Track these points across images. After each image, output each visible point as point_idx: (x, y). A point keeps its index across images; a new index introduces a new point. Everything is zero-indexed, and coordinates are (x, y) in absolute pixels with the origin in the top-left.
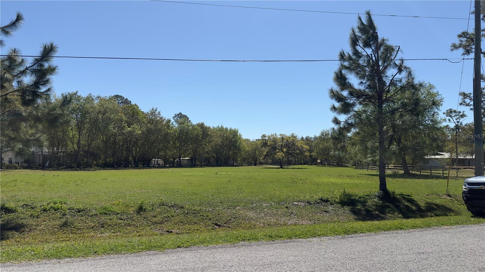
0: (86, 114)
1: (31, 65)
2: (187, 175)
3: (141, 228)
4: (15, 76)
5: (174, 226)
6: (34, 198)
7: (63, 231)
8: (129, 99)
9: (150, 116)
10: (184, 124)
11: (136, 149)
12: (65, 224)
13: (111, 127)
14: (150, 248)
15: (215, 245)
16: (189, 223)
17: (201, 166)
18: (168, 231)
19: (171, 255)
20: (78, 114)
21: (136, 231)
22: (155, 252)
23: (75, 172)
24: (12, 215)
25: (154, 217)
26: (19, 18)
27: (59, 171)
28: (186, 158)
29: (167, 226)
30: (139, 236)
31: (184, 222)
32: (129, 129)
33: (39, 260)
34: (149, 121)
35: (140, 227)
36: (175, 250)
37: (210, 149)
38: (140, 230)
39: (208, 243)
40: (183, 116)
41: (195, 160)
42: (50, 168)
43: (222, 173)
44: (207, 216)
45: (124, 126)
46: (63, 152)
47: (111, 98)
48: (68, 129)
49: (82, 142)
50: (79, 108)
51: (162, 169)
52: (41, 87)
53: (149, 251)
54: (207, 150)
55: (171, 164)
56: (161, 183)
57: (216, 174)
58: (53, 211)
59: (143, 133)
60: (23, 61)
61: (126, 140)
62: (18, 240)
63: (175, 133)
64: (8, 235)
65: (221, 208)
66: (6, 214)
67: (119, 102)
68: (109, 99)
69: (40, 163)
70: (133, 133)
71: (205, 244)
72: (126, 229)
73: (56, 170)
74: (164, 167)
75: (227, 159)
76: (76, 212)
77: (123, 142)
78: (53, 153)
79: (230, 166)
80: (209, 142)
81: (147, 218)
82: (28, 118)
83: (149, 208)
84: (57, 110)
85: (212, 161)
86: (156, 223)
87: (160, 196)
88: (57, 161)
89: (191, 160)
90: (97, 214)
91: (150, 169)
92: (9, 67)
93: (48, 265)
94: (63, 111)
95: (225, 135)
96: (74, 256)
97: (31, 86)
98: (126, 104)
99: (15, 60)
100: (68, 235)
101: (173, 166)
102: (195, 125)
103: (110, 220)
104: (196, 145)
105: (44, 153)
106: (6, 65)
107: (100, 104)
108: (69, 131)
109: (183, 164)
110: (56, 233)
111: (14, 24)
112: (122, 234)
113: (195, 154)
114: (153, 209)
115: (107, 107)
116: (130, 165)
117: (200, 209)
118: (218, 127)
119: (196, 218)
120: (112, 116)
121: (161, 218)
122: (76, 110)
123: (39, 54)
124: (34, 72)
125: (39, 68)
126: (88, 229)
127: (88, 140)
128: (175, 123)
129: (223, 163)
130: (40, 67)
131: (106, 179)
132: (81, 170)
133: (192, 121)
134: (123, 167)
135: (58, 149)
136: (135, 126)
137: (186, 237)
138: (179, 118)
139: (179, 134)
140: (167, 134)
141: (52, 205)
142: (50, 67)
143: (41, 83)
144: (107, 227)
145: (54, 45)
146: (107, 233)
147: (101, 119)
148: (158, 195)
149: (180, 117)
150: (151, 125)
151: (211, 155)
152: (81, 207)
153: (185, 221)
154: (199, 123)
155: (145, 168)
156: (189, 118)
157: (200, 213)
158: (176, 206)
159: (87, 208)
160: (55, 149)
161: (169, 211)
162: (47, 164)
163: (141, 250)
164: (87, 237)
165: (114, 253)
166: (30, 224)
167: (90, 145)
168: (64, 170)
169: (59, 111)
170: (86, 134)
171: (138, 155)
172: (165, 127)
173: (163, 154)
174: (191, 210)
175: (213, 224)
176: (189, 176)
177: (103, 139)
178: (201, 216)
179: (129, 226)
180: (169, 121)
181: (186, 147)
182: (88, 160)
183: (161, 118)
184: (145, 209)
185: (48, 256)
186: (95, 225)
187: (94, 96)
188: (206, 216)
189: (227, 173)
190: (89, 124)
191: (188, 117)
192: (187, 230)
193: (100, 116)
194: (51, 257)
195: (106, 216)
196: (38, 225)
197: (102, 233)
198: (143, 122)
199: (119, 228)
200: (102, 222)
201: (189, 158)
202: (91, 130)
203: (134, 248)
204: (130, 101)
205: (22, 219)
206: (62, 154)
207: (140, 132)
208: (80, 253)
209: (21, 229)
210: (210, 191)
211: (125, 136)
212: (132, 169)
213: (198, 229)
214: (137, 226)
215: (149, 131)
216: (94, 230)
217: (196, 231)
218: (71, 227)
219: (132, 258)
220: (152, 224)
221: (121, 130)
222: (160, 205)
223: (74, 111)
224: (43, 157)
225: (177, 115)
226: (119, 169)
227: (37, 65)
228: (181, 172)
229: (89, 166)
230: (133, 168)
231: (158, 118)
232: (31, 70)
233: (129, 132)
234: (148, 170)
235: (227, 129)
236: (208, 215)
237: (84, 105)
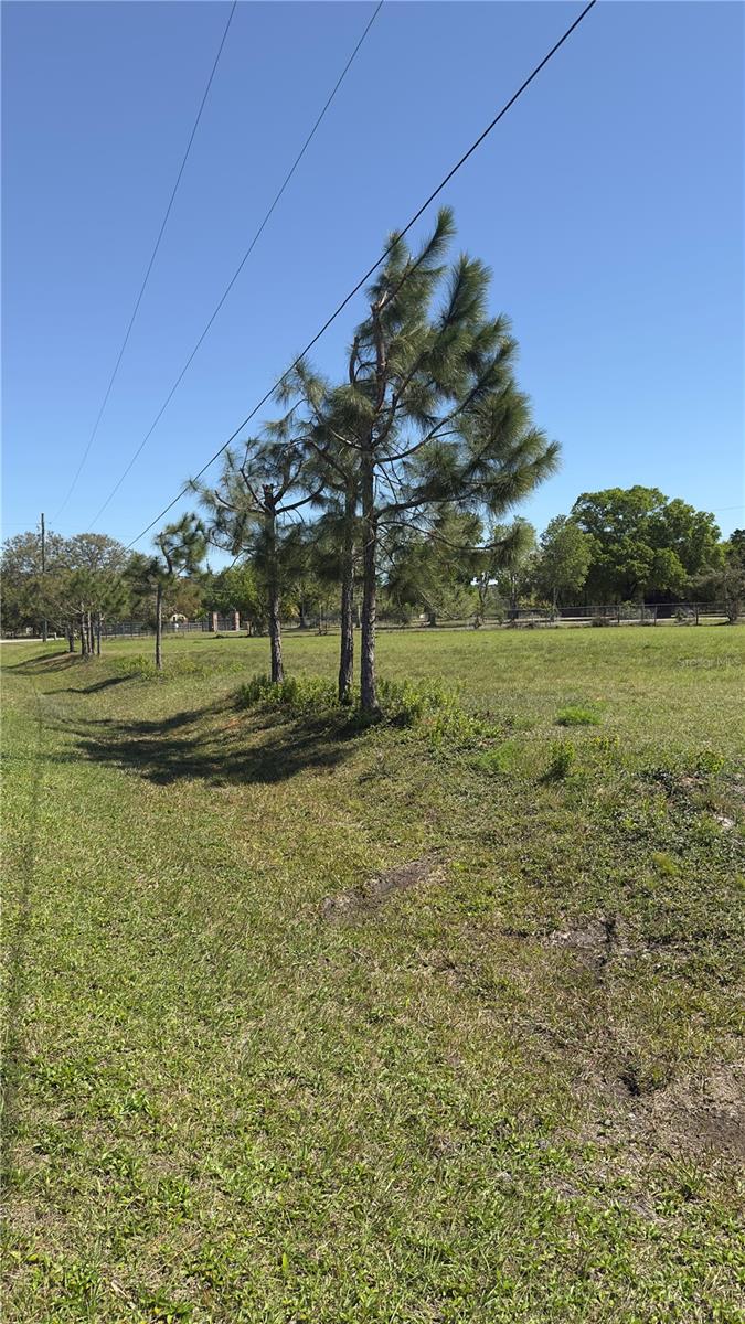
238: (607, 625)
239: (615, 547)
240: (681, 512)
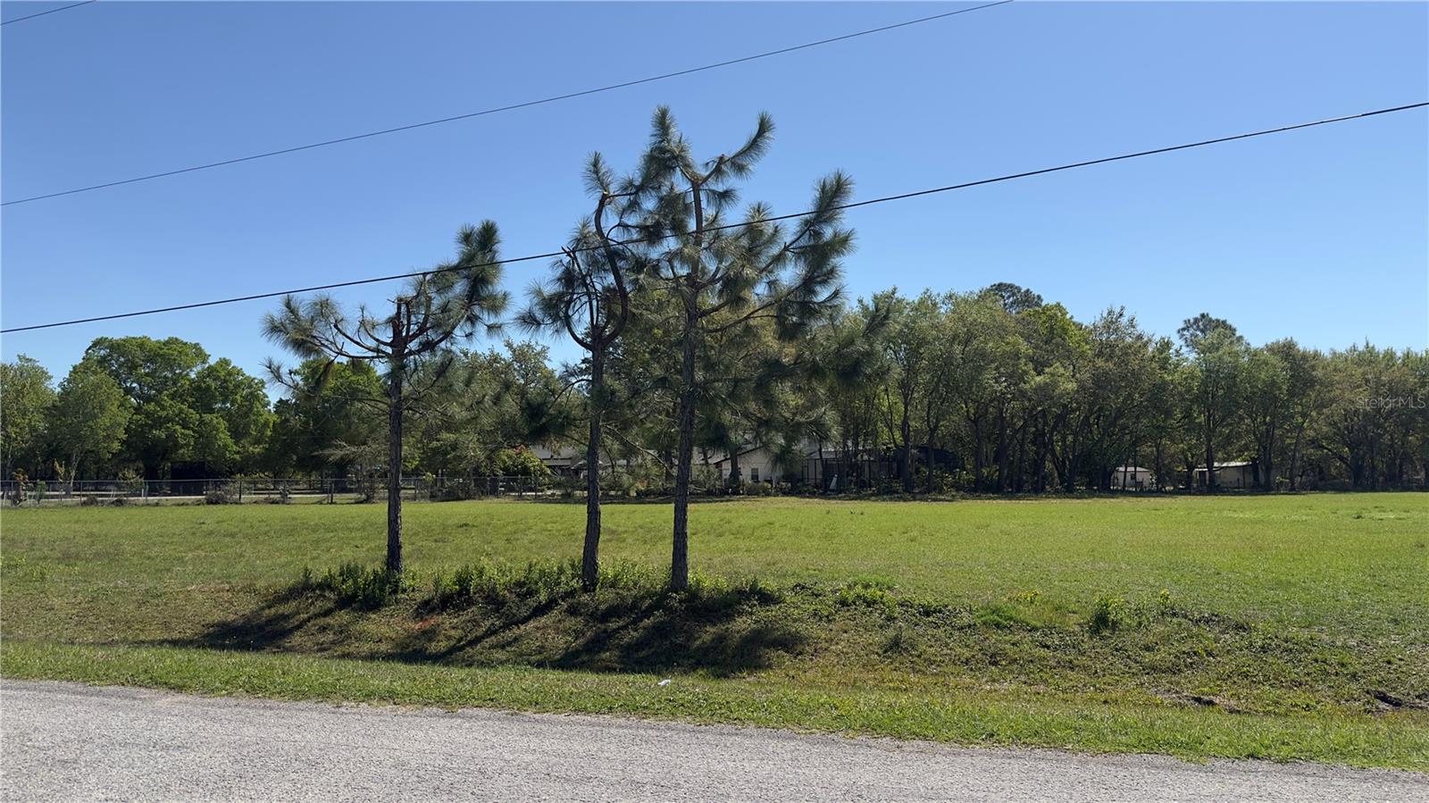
0: (919, 346)
1: (796, 237)
2: (1244, 522)
3: (1106, 679)
4: (762, 271)
5: (1218, 685)
6: (815, 570)
7: (892, 663)
8: (1035, 292)
9: (1101, 334)
10: (1218, 349)
11: (1064, 439)
12: (895, 645)
13: (988, 377)
14: (1152, 745)
15: (1395, 771)
16: (1276, 680)
17: (1293, 490)
18: (1198, 700)
19: (1230, 779)
20: (901, 347)
21: (1094, 686)
22: (1172, 760)
23: (902, 503)
24: (774, 611)
25: (1148, 649)
26: (764, 127)
27: (863, 501)
28: (1233, 464)
29: (1192, 683)
30: (1105, 702)
31: (1255, 676)
32: (1038, 379)
33: (851, 733)
34: (1100, 351)
35: (1104, 675)
36: (1242, 764)
37: (1325, 429)
38: (1105, 683)
39: (1365, 760)
40: (1214, 324)
41: (1268, 469)
42: (840, 493)
43: (1384, 516)
44: (1343, 665)
45: (1025, 372)
46: (869, 452)
47: (985, 295)
48: (878, 391)
49: (912, 423)
50: (901, 331)
51: (1152, 499)
52: (818, 288)
53: (1153, 756)
54: (1312, 433)
55: (1180, 483)
56: (1156, 542)
57: (1358, 518)
58: (863, 608)
59: (1082, 387)
60: (776, 230)
61: (1031, 412)
62: (792, 673)
63: (1189, 381)
64: (769, 659)
65: (1395, 640)
66: (760, 605)
67: (1005, 304)
68: (980, 297)
69: (818, 481)
70: (1054, 391)
71: (1356, 763)
72: (1064, 678)
73: (856, 499)
74: (1158, 492)
75: (1398, 462)
76: (920, 614)
77: (1024, 419)
78: (846, 453)
79: (1413, 491)
80: (1320, 406)
81: (1126, 651)
82: (794, 369)
83: (1128, 621)
84: (858, 342)
85: (1333, 471)
86: (1154, 669)
87: (1157, 584)
88: (854, 474)
89: (1253, 468)
90: (975, 625)
91: (1112, 498)
92: (750, 250)
93: (874, 751)
94: (871, 345)
95: (1383, 378)
96: (935, 738)
97: (797, 288)
98: (1028, 306)
99: (761, 231)
100: (906, 676)
101: (1187, 491)
102: (1262, 350)
103: (1013, 644)
104: (1268, 418)
105: (824, 456)
106: (744, 247)
107: (956, 316)
108: (879, 395)
109: (1223, 482)
110: (876, 667)
111: (754, 145)
112: (1051, 689)
113: (1265, 448)
114: (1140, 624)
115: (975, 320)
116: (1047, 487)
117: (1311, 639)
118: (1354, 349)
119: (1298, 667)
120: (991, 345)
121: (1170, 654)
122: (895, 337)
123: (812, 208)
124: (802, 253)
125: (812, 243)
126: (955, 665)
127: (929, 418)
128: (1188, 349)
129: (1381, 479)
130: (814, 239)
131: (988, 526)
132: (915, 500)
133: (1247, 338)
134: (1029, 491)
135: (856, 444)
136: (1057, 367)
137: (1274, 727)
138: (1198, 333)
139: (1204, 383)
140: (1163, 386)
141: (859, 589)
142: (836, 235)
143: (819, 279)
144: (1005, 666)
145: (844, 177)
146: (1008, 680)
147: (961, 355)
148: (1152, 581)
149: (1201, 327)
150: (1107, 361)
151: (1330, 450)
152: (929, 599)
153: (1256, 673)
154: (1274, 340)
155: (1098, 497)
156: (1235, 330)
157: (1311, 650)
158: (1218, 622)
159: (946, 606)
160: (850, 443)
161: (1197, 637)
162: (833, 484)
163: (1124, 749)
164: (956, 686)
165: (1045, 745)
166: (814, 636)
167: (933, 430)
168: (873, 498)
169: (861, 346)
170: (921, 402)
171: (1071, 457)
172: (1154, 365)
173: (1152, 452)
174: (1276, 637)
175: (1368, 692)
176: (1254, 522)
177: (968, 411)
178: (1316, 661)
179: (1072, 669)
180: (1166, 345)
181: (1231, 425)
182: (931, 472)
183: (1140, 337)
184: (1114, 623)
185: (872, 728)
186: (973, 656)
187: (939, 295)
188: (1339, 663)
189: (1404, 515)
190: (928, 373)
191: (1234, 326)
192: (1268, 705)
193: (957, 349)
194: (879, 731)
195: (1000, 632)
196: (832, 640)
197: (994, 681)
198: (1082, 355)
199: (1041, 670)
200: (992, 648)
201: (1244, 463)
202: (936, 389)
203: (1100, 736)
204: (1039, 297)
205: (795, 621)
206: (866, 457)
207: (1071, 386)
208: (949, 730)
209: (795, 647)
210: (1342, 577)
211: (1030, 400)
212: (1054, 498)
213: (1307, 706)
214: (1096, 672)
215: (1101, 381)
216: (971, 670)
217: (1304, 713)
218: (911, 655)
219: (1097, 768)
220: (1144, 669)
221: (1016, 384)
222: (1163, 614)
223: (890, 341)
224: (822, 464)
225: (1192, 321)
226: (1019, 499)
227: (806, 236)
228: (1220, 511)
229: (935, 489)
230: (1057, 494)
231: (1129, 340)
232: (795, 251)
233: (1040, 389)
234: (1107, 500)
235: (1390, 355)
236: (1345, 661)
237: (914, 322)
238: (226, 503)
239: (151, 407)
240: (230, 374)
